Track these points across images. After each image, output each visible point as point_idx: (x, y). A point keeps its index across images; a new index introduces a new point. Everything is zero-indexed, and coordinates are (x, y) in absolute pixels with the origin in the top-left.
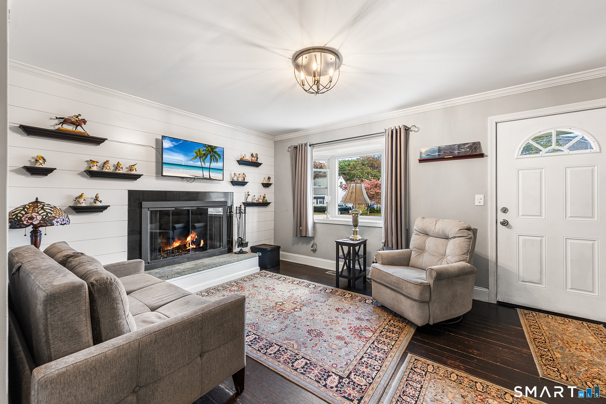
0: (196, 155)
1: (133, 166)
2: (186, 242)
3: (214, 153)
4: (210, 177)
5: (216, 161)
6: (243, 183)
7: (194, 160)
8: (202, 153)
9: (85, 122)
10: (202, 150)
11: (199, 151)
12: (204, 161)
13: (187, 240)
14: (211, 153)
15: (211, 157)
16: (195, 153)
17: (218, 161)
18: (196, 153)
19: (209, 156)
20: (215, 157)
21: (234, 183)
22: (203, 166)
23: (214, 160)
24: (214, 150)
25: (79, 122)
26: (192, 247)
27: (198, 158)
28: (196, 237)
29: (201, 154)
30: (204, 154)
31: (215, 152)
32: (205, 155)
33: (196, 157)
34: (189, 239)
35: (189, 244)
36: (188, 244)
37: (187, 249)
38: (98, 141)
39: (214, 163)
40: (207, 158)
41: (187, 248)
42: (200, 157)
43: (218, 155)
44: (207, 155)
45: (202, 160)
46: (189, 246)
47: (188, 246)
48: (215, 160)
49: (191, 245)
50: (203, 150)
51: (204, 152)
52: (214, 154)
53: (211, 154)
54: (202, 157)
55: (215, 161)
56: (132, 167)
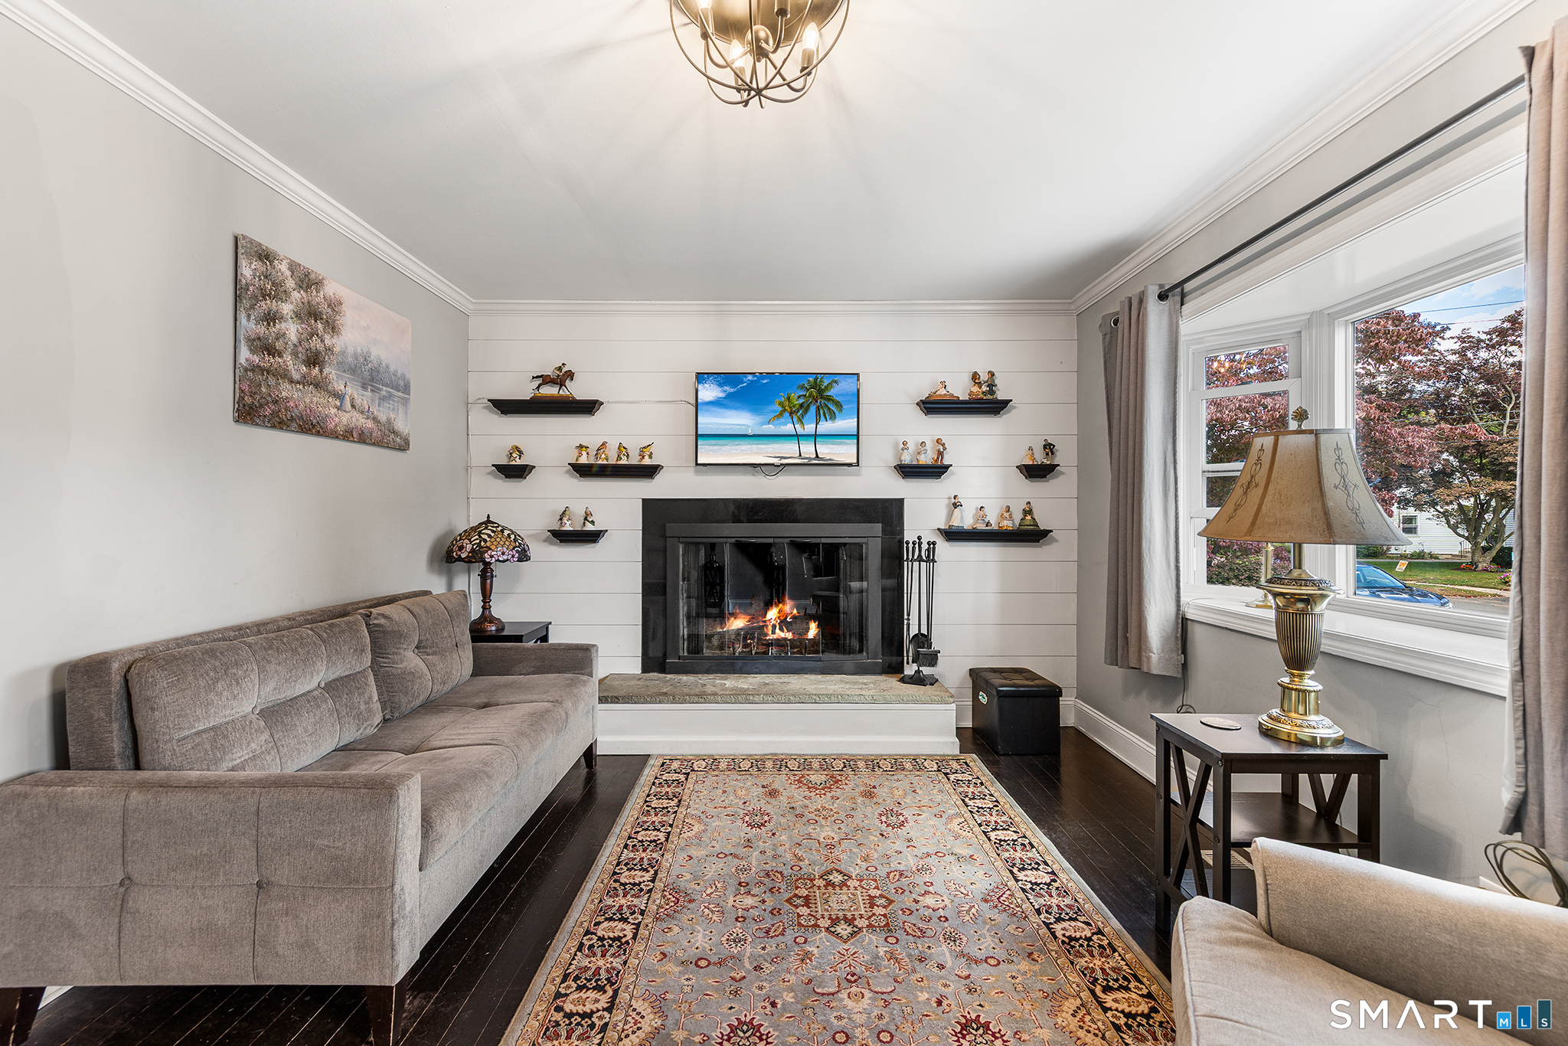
0: (781, 409)
1: (645, 448)
2: (765, 622)
3: (825, 399)
4: (817, 456)
5: (831, 418)
6: (936, 471)
7: (777, 422)
8: (797, 402)
9: (570, 375)
10: (796, 397)
11: (789, 400)
12: (800, 421)
13: (768, 617)
14: (817, 402)
15: (818, 409)
16: (779, 404)
17: (835, 418)
18: (781, 404)
19: (813, 409)
20: (829, 408)
21: (908, 471)
22: (800, 431)
23: (825, 415)
24: (825, 394)
25: (563, 377)
26: (782, 635)
27: (787, 414)
28: (795, 611)
29: (794, 406)
30: (801, 406)
31: (829, 399)
32: (804, 408)
33: (781, 414)
34: (772, 614)
35: (774, 627)
36: (770, 628)
37: (768, 638)
38: (588, 407)
39: (825, 422)
40: (809, 413)
41: (767, 635)
42: (791, 413)
43: (836, 404)
44: (808, 406)
45: (795, 419)
46: (773, 632)
47: (770, 633)
48: (827, 416)
49: (777, 630)
50: (799, 397)
51: (801, 401)
52: (826, 402)
53: (818, 404)
54: (797, 412)
55: (828, 418)
56: (645, 450)
